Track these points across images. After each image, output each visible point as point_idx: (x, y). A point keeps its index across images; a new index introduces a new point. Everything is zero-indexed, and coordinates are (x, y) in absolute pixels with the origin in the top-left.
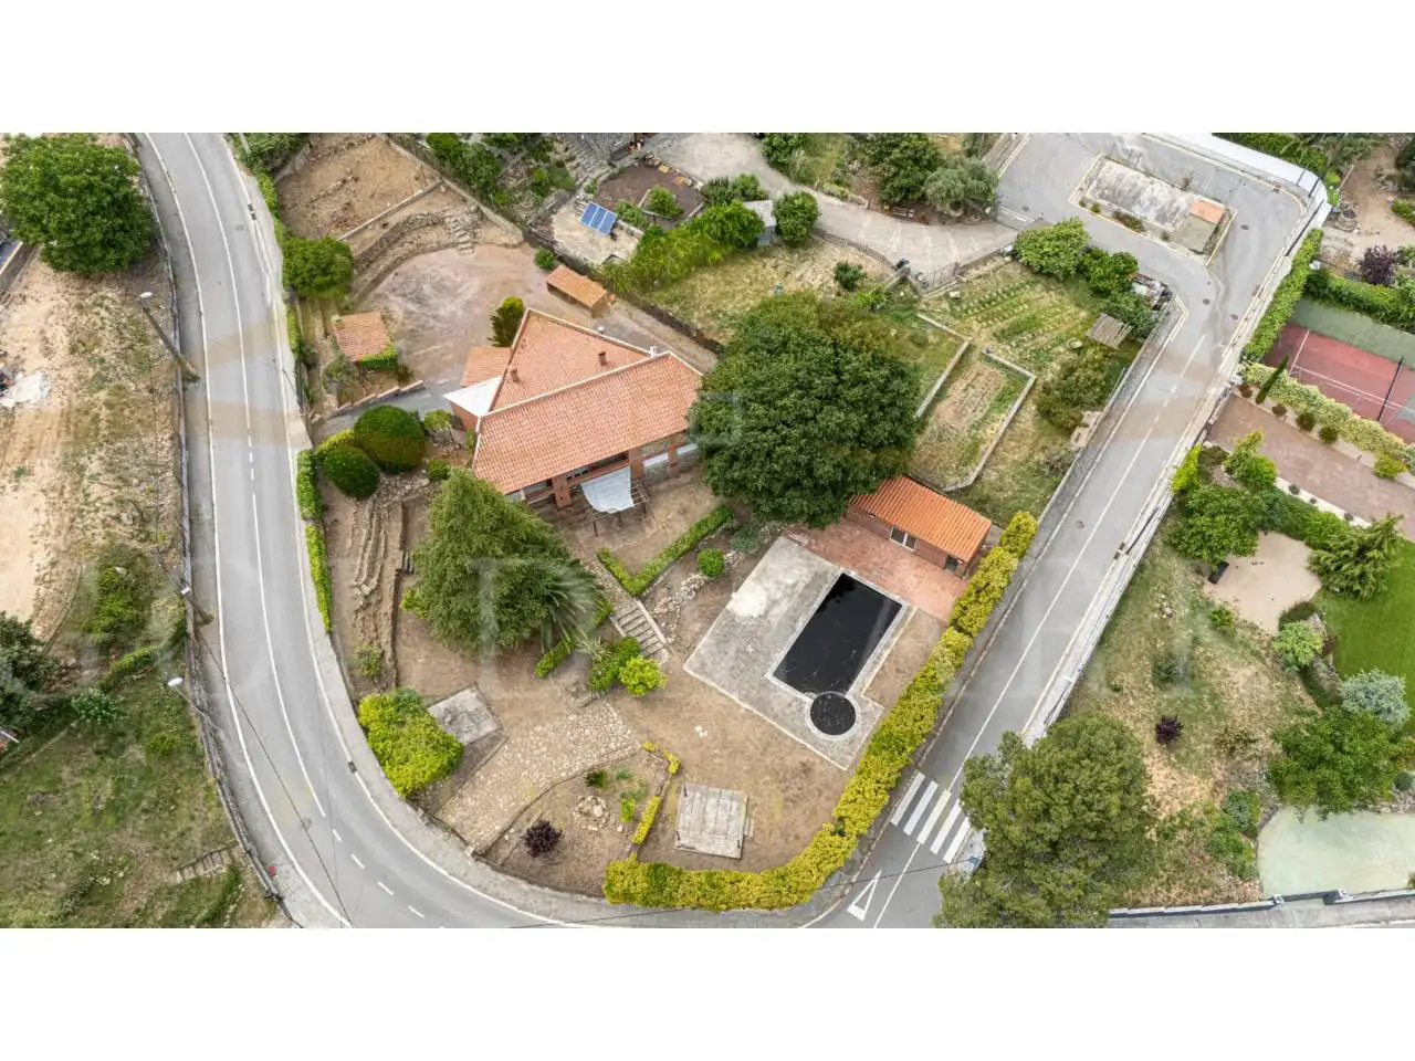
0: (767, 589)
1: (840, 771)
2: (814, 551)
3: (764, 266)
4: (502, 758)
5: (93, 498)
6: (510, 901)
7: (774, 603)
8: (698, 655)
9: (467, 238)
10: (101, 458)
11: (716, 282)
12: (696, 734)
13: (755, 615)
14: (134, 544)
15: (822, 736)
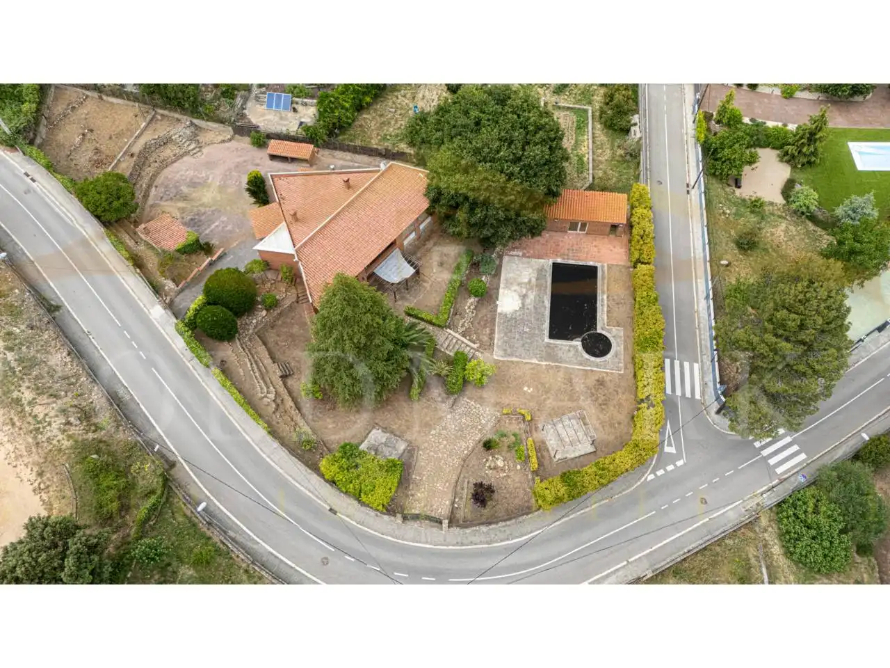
0: (515, 291)
1: (620, 375)
2: (528, 257)
3: (397, 97)
4: (422, 461)
5: (41, 416)
6: (481, 543)
7: (524, 297)
8: (498, 346)
9: (192, 146)
10: (28, 388)
11: (374, 118)
12: (525, 393)
13: (518, 309)
14: (90, 436)
15: (598, 360)
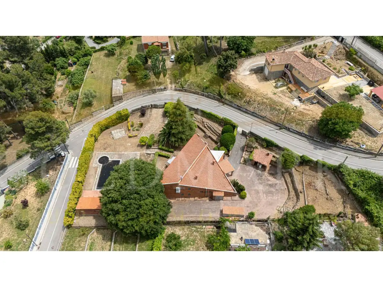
8: (138, 156)
12: (130, 143)
